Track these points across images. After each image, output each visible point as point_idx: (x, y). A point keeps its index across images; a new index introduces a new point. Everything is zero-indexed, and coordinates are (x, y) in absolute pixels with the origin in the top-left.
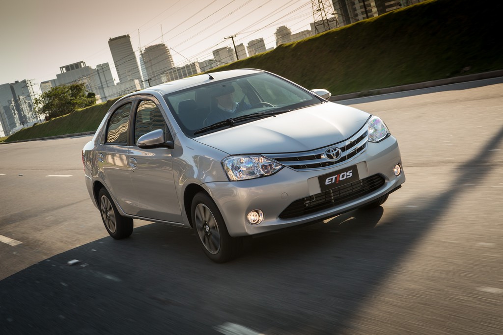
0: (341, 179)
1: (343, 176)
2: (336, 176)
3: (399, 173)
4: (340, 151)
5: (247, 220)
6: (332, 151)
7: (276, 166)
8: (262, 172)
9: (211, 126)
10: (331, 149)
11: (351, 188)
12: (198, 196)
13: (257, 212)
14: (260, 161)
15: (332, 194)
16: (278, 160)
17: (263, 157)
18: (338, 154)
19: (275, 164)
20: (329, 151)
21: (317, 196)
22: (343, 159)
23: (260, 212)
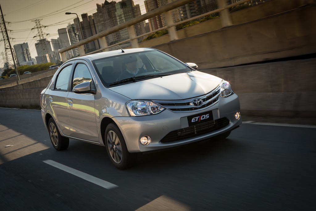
0: (202, 119)
1: (203, 117)
2: (199, 117)
3: (238, 118)
4: (202, 101)
5: (140, 142)
6: (197, 101)
7: (161, 108)
8: (152, 112)
9: (121, 81)
10: (197, 99)
11: (208, 125)
12: (110, 126)
13: (147, 137)
14: (151, 104)
15: (195, 129)
16: (162, 104)
17: (153, 102)
18: (200, 103)
19: (160, 107)
20: (195, 101)
21: (186, 129)
22: (204, 106)
23: (149, 137)
